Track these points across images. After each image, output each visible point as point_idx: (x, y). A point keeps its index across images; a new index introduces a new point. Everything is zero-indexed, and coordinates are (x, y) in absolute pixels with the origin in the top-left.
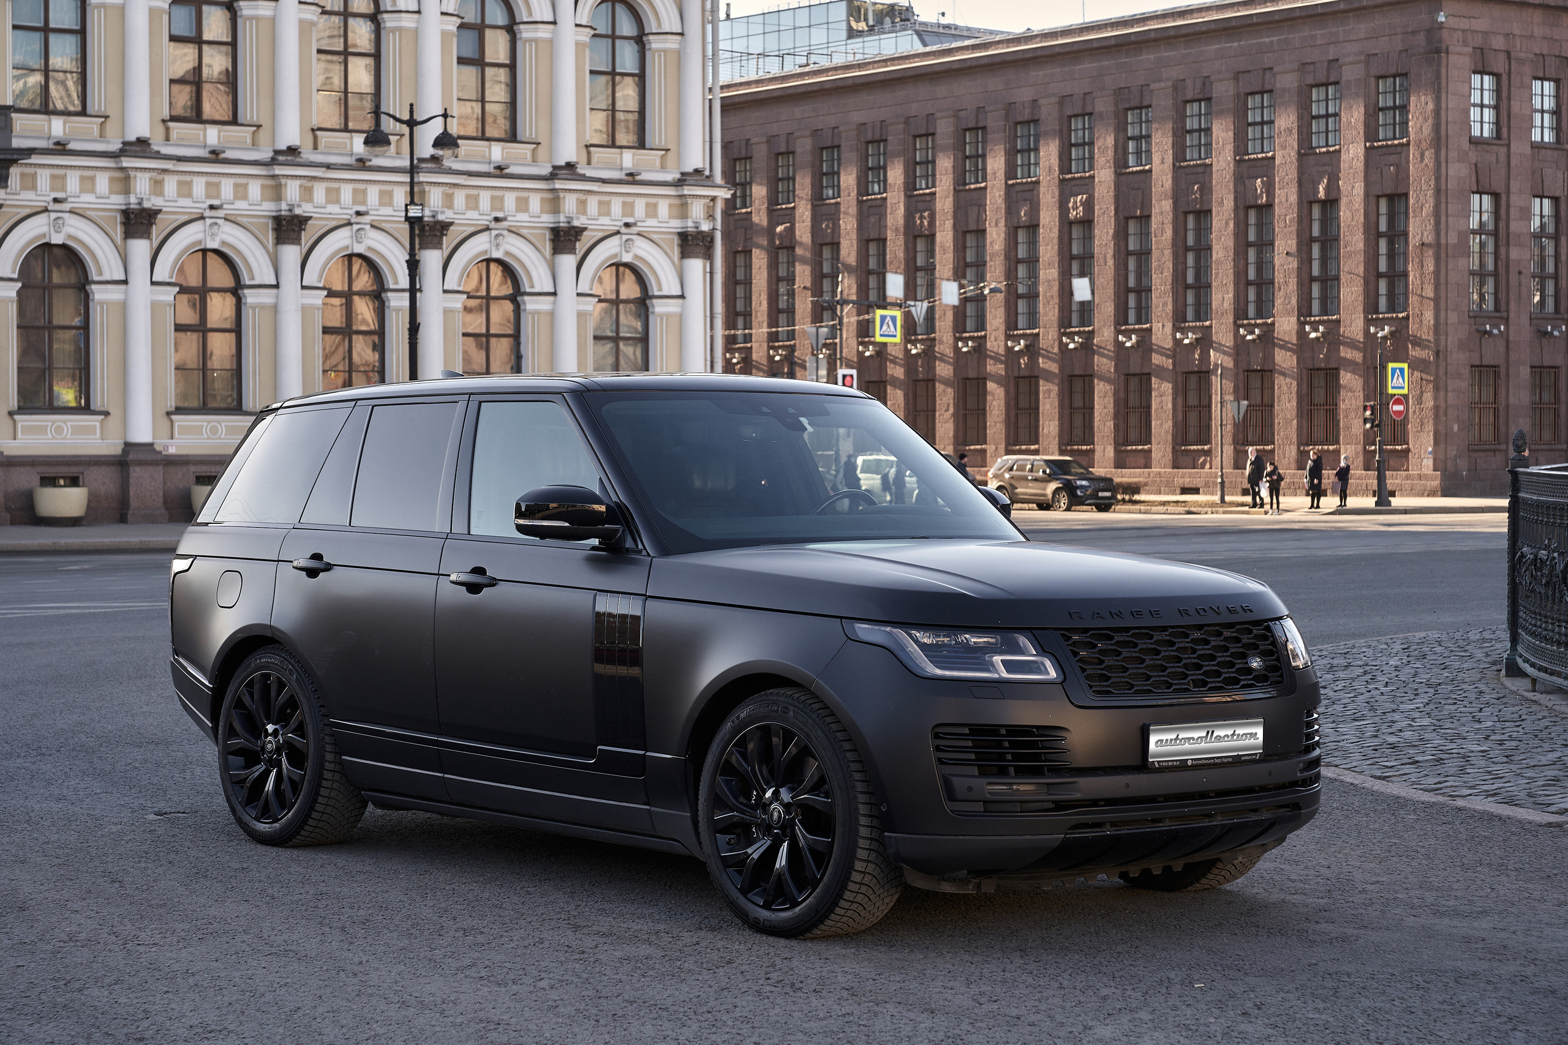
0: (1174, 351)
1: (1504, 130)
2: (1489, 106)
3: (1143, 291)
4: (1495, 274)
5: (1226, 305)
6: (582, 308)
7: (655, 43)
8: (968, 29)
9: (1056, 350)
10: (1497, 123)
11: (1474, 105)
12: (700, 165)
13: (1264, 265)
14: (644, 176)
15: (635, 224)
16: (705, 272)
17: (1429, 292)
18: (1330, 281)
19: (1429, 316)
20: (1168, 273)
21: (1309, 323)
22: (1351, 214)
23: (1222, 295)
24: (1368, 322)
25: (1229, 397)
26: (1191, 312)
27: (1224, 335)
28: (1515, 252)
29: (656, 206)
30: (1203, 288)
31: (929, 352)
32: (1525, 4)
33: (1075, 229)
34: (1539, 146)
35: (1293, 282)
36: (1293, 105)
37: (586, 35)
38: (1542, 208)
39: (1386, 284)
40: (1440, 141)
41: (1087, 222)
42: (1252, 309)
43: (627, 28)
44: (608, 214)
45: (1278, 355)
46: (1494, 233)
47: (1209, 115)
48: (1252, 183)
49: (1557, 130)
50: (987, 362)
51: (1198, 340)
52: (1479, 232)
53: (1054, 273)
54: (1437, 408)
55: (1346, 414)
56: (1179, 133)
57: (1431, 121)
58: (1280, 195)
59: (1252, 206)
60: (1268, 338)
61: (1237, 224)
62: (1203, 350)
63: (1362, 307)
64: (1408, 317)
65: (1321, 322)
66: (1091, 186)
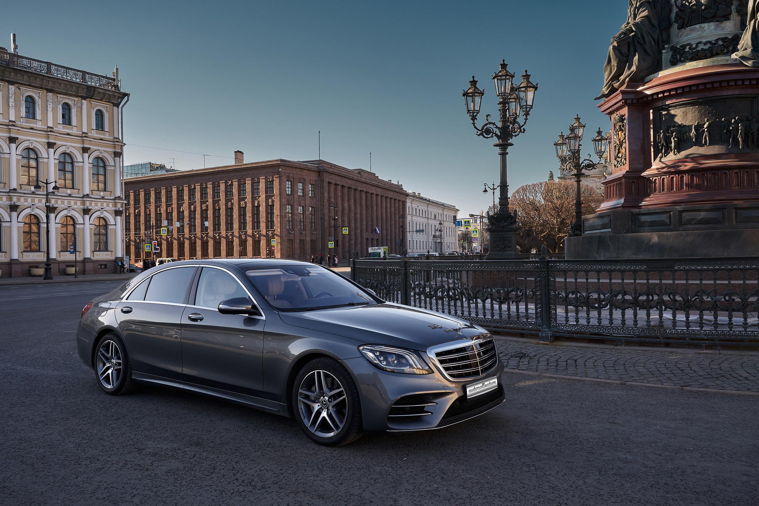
0: (226, 237)
1: (293, 193)
2: (290, 188)
3: (219, 224)
5: (237, 227)
6: (91, 227)
7: (108, 168)
9: (200, 237)
10: (291, 191)
11: (287, 188)
12: (119, 195)
13: (245, 219)
14: (106, 198)
15: (104, 208)
16: (121, 220)
17: (279, 225)
18: (258, 222)
19: (279, 230)
20: (224, 221)
21: (254, 231)
22: (262, 209)
23: (236, 225)
24: (267, 231)
25: (238, 246)
26: (229, 229)
27: (236, 234)
28: (295, 217)
29: (109, 204)
30: (232, 224)
31: (172, 238)
32: (296, 168)
33: (204, 211)
34: (300, 196)
35: (251, 223)
36: (250, 186)
37: (91, 165)
38: (300, 208)
39: (270, 223)
40: (280, 194)
41: (207, 210)
42: (242, 228)
43: (101, 164)
44: (97, 206)
45: (248, 238)
46: (291, 213)
47: (232, 188)
48: (242, 202)
49: (303, 193)
50: (185, 239)
51: (231, 235)
52: (288, 213)
53: (200, 221)
54: (281, 248)
55: (262, 250)
56: (226, 192)
57: (279, 190)
58: (248, 205)
59: (242, 207)
60: (246, 234)
61: (239, 211)
62: (232, 237)
63: (265, 228)
64: (275, 230)
65: (257, 231)
66: (207, 203)
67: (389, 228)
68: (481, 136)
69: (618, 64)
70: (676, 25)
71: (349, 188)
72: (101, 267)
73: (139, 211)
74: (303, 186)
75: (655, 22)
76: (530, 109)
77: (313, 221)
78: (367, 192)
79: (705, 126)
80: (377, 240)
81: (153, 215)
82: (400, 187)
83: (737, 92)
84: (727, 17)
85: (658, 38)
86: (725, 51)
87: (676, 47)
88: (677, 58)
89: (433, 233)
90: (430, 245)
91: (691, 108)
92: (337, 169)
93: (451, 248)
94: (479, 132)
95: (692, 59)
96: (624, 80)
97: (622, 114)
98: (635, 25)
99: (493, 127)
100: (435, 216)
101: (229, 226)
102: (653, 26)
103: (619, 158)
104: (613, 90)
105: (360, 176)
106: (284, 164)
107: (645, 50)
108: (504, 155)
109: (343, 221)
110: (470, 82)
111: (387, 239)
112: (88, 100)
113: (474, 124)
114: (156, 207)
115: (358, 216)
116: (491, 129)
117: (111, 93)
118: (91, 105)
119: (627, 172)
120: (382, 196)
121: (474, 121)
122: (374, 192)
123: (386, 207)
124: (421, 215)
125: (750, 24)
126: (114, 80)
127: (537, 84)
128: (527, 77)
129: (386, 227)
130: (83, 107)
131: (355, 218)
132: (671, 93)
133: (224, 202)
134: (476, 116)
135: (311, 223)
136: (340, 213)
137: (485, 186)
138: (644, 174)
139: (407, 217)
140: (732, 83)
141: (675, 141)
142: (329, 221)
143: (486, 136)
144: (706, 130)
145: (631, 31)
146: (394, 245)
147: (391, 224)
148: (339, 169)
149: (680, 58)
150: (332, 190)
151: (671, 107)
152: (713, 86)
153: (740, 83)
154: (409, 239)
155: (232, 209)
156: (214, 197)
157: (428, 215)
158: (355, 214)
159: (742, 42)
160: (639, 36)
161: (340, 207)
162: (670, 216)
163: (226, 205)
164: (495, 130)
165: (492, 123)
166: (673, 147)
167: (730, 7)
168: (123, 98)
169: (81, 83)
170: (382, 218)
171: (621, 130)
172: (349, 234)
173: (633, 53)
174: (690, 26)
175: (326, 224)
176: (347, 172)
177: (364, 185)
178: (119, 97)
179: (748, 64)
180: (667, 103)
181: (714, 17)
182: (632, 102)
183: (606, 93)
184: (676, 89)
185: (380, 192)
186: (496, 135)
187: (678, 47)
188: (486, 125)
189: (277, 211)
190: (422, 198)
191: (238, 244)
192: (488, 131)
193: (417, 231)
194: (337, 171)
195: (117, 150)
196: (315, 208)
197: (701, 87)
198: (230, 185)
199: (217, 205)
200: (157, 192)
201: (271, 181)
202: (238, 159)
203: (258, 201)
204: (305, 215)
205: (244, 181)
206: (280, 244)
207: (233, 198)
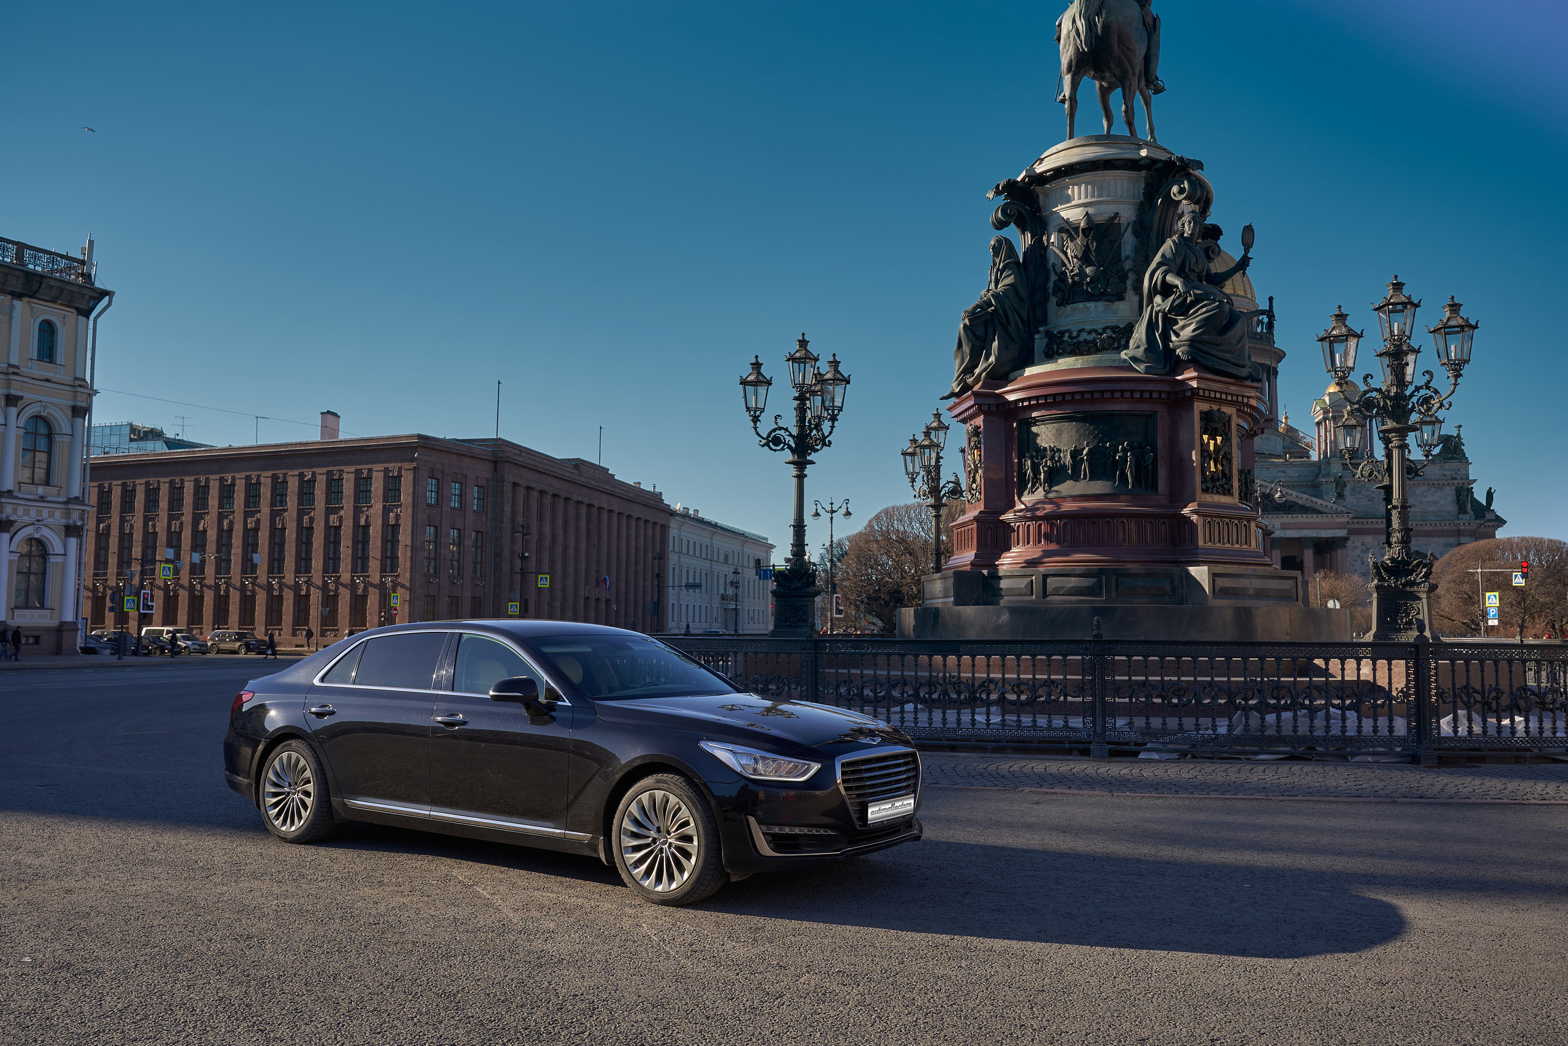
0: (294, 586)
1: (440, 501)
2: (434, 492)
3: (281, 560)
4: (435, 559)
5: (319, 567)
6: (11, 558)
7: (58, 438)
8: (197, 444)
9: (239, 584)
10: (438, 499)
11: (429, 491)
12: (77, 495)
13: (337, 551)
14: (49, 499)
15: (42, 520)
16: (77, 544)
17: (408, 565)
18: (365, 558)
19: (408, 575)
20: (293, 553)
21: (356, 576)
22: (375, 533)
23: (317, 563)
24: (382, 577)
25: (320, 606)
26: (303, 570)
27: (317, 580)
28: (443, 551)
29: (53, 512)
30: (308, 559)
31: (176, 584)
32: (450, 452)
33: (250, 532)
34: (453, 509)
35: (350, 559)
36: (352, 486)
37: (21, 432)
38: (454, 533)
39: (390, 562)
40: (415, 504)
41: (256, 530)
42: (331, 569)
43: (42, 430)
44: (29, 515)
45: (341, 589)
46: (435, 543)
47: (314, 487)
48: (332, 517)
49: (461, 502)
50: (205, 588)
51: (305, 582)
52: (430, 542)
53: (240, 551)
54: (410, 612)
55: (371, 614)
56: (301, 494)
57: (411, 496)
58: (345, 523)
59: (332, 527)
60: (337, 582)
61: (325, 534)
62: (308, 586)
63: (379, 570)
64: (399, 575)
65: (361, 576)
66: (258, 515)
67: (632, 578)
68: (766, 447)
69: (971, 351)
70: (1053, 300)
71: (554, 496)
72: (28, 640)
73: (108, 527)
74: (461, 489)
75: (1024, 293)
76: (839, 412)
77: (479, 559)
78: (589, 505)
79: (1085, 452)
80: (608, 601)
81: (138, 536)
82: (657, 497)
83: (1125, 407)
84: (1120, 297)
85: (1028, 316)
86: (1116, 345)
87: (1052, 332)
88: (1053, 348)
89: (722, 591)
90: (715, 615)
91: (1067, 424)
92: (531, 457)
93: (756, 622)
94: (764, 442)
95: (1072, 353)
96: (980, 374)
97: (977, 424)
98: (996, 296)
99: (784, 434)
100: (726, 557)
101: (303, 563)
102: (1021, 299)
103: (973, 490)
104: (966, 388)
105: (577, 472)
106: (425, 443)
107: (1008, 333)
108: (801, 477)
109: (539, 561)
110: (752, 364)
111: (627, 601)
112: (25, 299)
113: (755, 428)
114: (146, 519)
115: (571, 552)
116: (782, 438)
117: (74, 289)
118: (32, 311)
119: (981, 512)
120: (620, 514)
121: (755, 425)
122: (605, 505)
123: (628, 536)
124: (698, 554)
125: (1146, 311)
126: (83, 263)
127: (849, 376)
128: (835, 364)
129: (627, 576)
130: (14, 315)
131: (565, 556)
132: (1040, 402)
133: (295, 515)
134: (759, 416)
135: (475, 563)
136: (534, 546)
137: (816, 505)
138: (1002, 517)
139: (670, 556)
141: (1044, 472)
142: (511, 560)
143: (774, 448)
144: (1085, 458)
145: (990, 304)
146: (641, 613)
147: (636, 571)
148: (536, 458)
149: (1058, 350)
150: (520, 499)
151: (1038, 421)
152: (1092, 396)
154: (671, 602)
155: (310, 529)
156: (273, 504)
157: (713, 554)
158: (565, 547)
159: (1135, 335)
160: (1001, 311)
161: (535, 532)
162: (1032, 581)
163: (299, 520)
164: (788, 438)
165: (783, 428)
166: (1042, 480)
167: (1125, 283)
168: (100, 300)
169: (14, 266)
170: (618, 557)
171: (977, 448)
172: (551, 589)
173: (991, 337)
174: (1072, 303)
175: (506, 567)
176: (551, 463)
177: (586, 491)
178: (92, 298)
179: (1139, 369)
180: (1034, 414)
181: (1103, 294)
182: (989, 409)
183: (957, 390)
184: (1046, 397)
185: (616, 505)
186: (790, 447)
187: (1055, 332)
188: (774, 430)
189: (405, 537)
190: (702, 521)
191: (320, 603)
192: (777, 441)
193: (688, 586)
194: (532, 462)
195: (79, 404)
196: (484, 534)
197: (1077, 397)
198: (309, 481)
199: (279, 520)
200: (151, 487)
201: (396, 477)
202: (328, 429)
203: (367, 516)
204: (462, 546)
205: (340, 475)
206: (408, 603)
207: (313, 507)
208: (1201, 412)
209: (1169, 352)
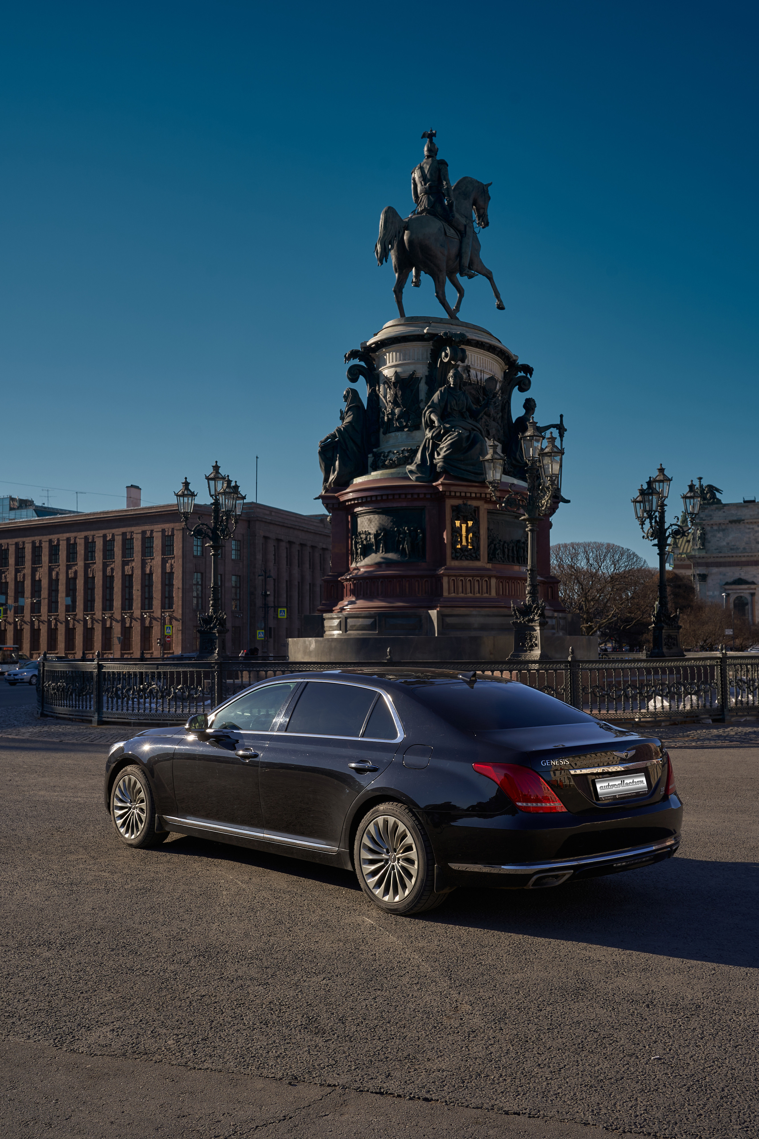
0: (102, 620)
1: (204, 553)
2: (200, 546)
3: (93, 601)
4: (202, 598)
5: (119, 606)
9: (64, 620)
10: (202, 551)
11: (195, 545)
13: (131, 594)
17: (180, 603)
18: (150, 599)
19: (180, 611)
20: (101, 595)
21: (144, 612)
22: (157, 578)
23: (117, 603)
24: (162, 612)
25: (119, 635)
26: (107, 608)
27: (118, 616)
30: (111, 600)
31: (22, 620)
35: (140, 599)
36: (140, 543)
39: (167, 602)
40: (184, 556)
41: (75, 578)
42: (127, 607)
45: (134, 622)
46: (202, 585)
47: (114, 545)
48: (126, 568)
50: (41, 623)
51: (109, 617)
52: (197, 584)
54: (182, 639)
55: (155, 641)
56: (105, 551)
57: (181, 550)
58: (135, 572)
59: (127, 575)
60: (131, 618)
61: (122, 580)
62: (111, 621)
63: (160, 607)
64: (174, 611)
65: (148, 612)
66: (76, 567)
69: (325, 468)
70: (382, 430)
75: (358, 428)
77: (238, 597)
79: (382, 534)
83: (404, 504)
98: (340, 430)
101: (108, 603)
102: (357, 432)
107: (347, 455)
109: (278, 598)
132: (359, 501)
133: (101, 566)
135: (235, 600)
140: (397, 497)
141: (361, 548)
144: (382, 538)
145: (335, 437)
150: (271, 549)
151: (360, 514)
153: (403, 496)
155: (112, 577)
156: (86, 559)
160: (343, 441)
161: (285, 576)
163: (104, 570)
166: (359, 554)
173: (335, 459)
175: (259, 602)
179: (413, 479)
184: (363, 498)
187: (380, 452)
189: (177, 583)
191: (120, 633)
196: (241, 577)
198: (110, 540)
199: (91, 570)
200: (3, 548)
201: (170, 536)
202: (132, 499)
203: (151, 567)
204: (223, 587)
205: (131, 536)
206: (181, 632)
207: (114, 560)
208: (452, 506)
209: (434, 466)
